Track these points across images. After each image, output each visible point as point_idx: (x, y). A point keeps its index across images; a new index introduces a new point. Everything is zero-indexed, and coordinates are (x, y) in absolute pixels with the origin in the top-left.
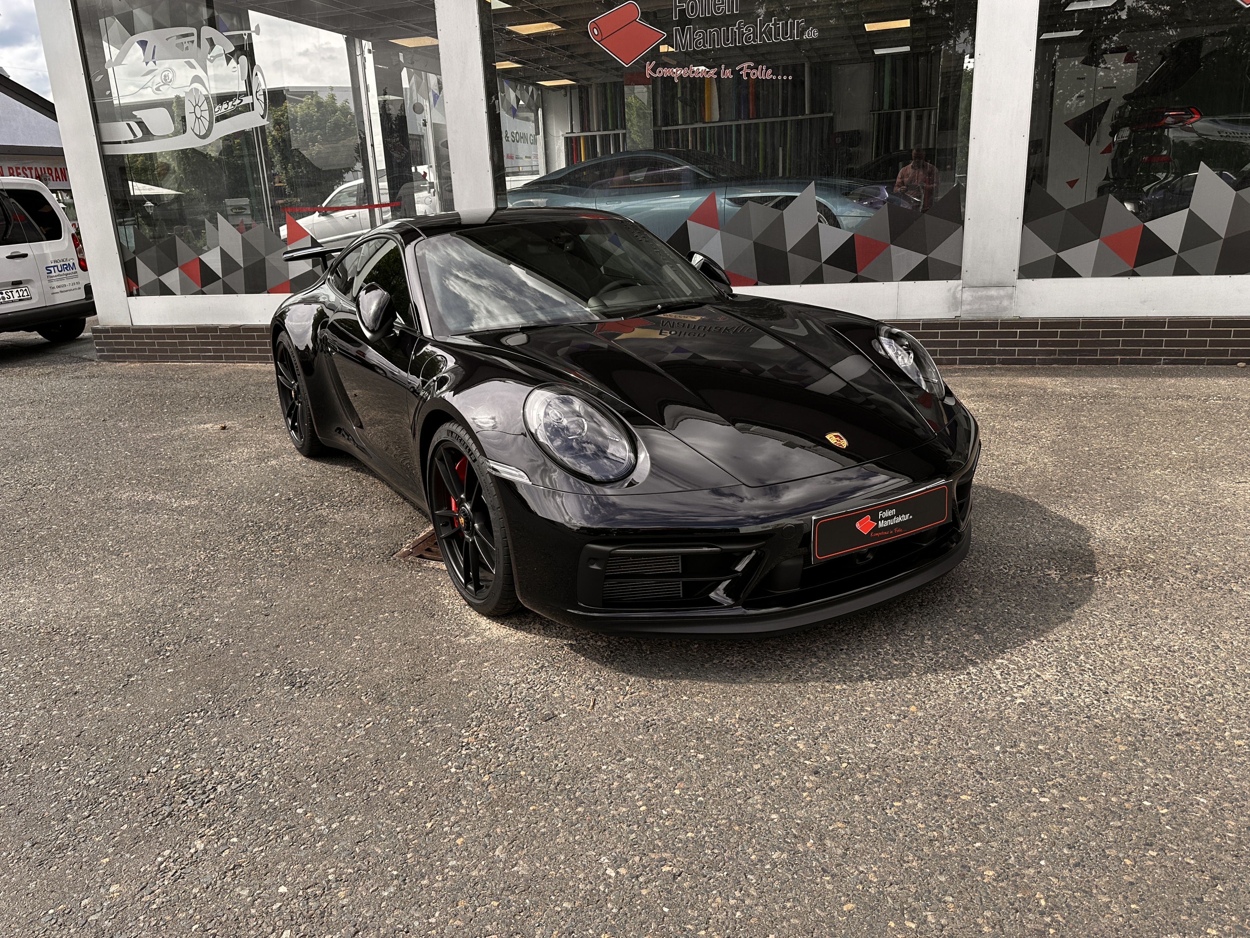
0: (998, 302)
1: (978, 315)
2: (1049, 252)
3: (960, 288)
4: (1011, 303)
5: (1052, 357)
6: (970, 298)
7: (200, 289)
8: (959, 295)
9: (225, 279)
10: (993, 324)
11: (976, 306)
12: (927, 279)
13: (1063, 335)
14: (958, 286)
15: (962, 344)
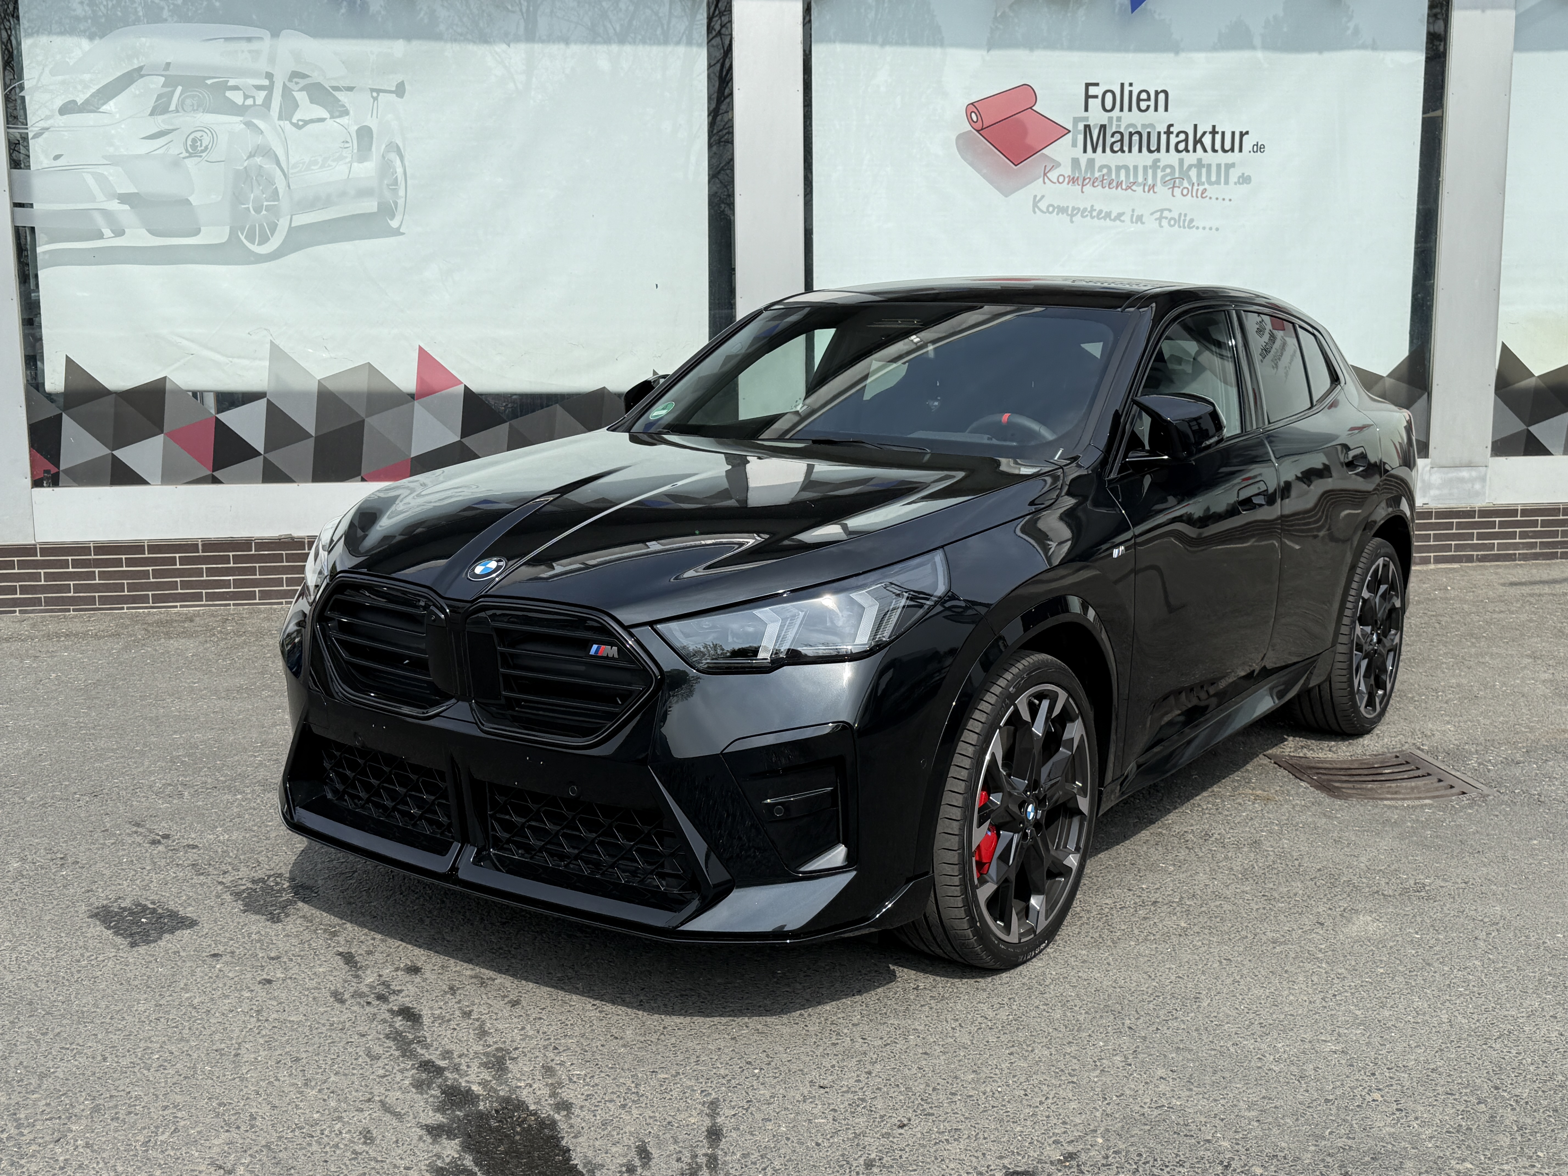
0: (1470, 485)
1: (1450, 502)
2: (1522, 427)
3: (1428, 468)
4: (1483, 487)
5: (1533, 551)
6: (1439, 481)
7: (209, 473)
8: (1426, 477)
9: (266, 455)
10: (1470, 513)
11: (1446, 491)
13: (1545, 524)
14: (1426, 466)
15: (1437, 537)
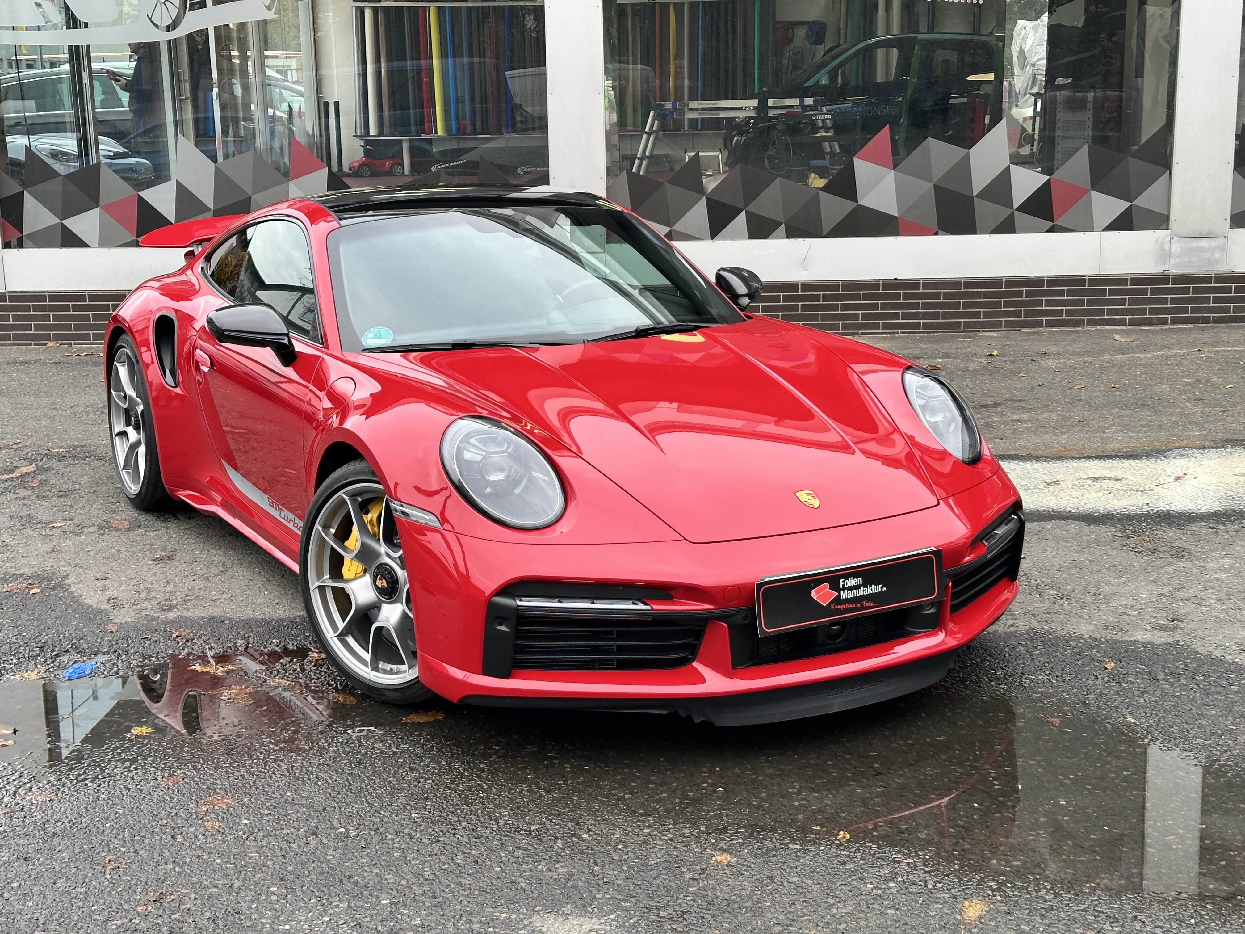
0: (1210, 254)
1: (1188, 269)
3: (1169, 239)
4: (1223, 255)
6: (1179, 250)
7: (133, 239)
8: (1167, 247)
10: (1207, 279)
11: (1186, 259)
12: (1131, 229)
14: (1166, 236)
15: (1173, 301)
